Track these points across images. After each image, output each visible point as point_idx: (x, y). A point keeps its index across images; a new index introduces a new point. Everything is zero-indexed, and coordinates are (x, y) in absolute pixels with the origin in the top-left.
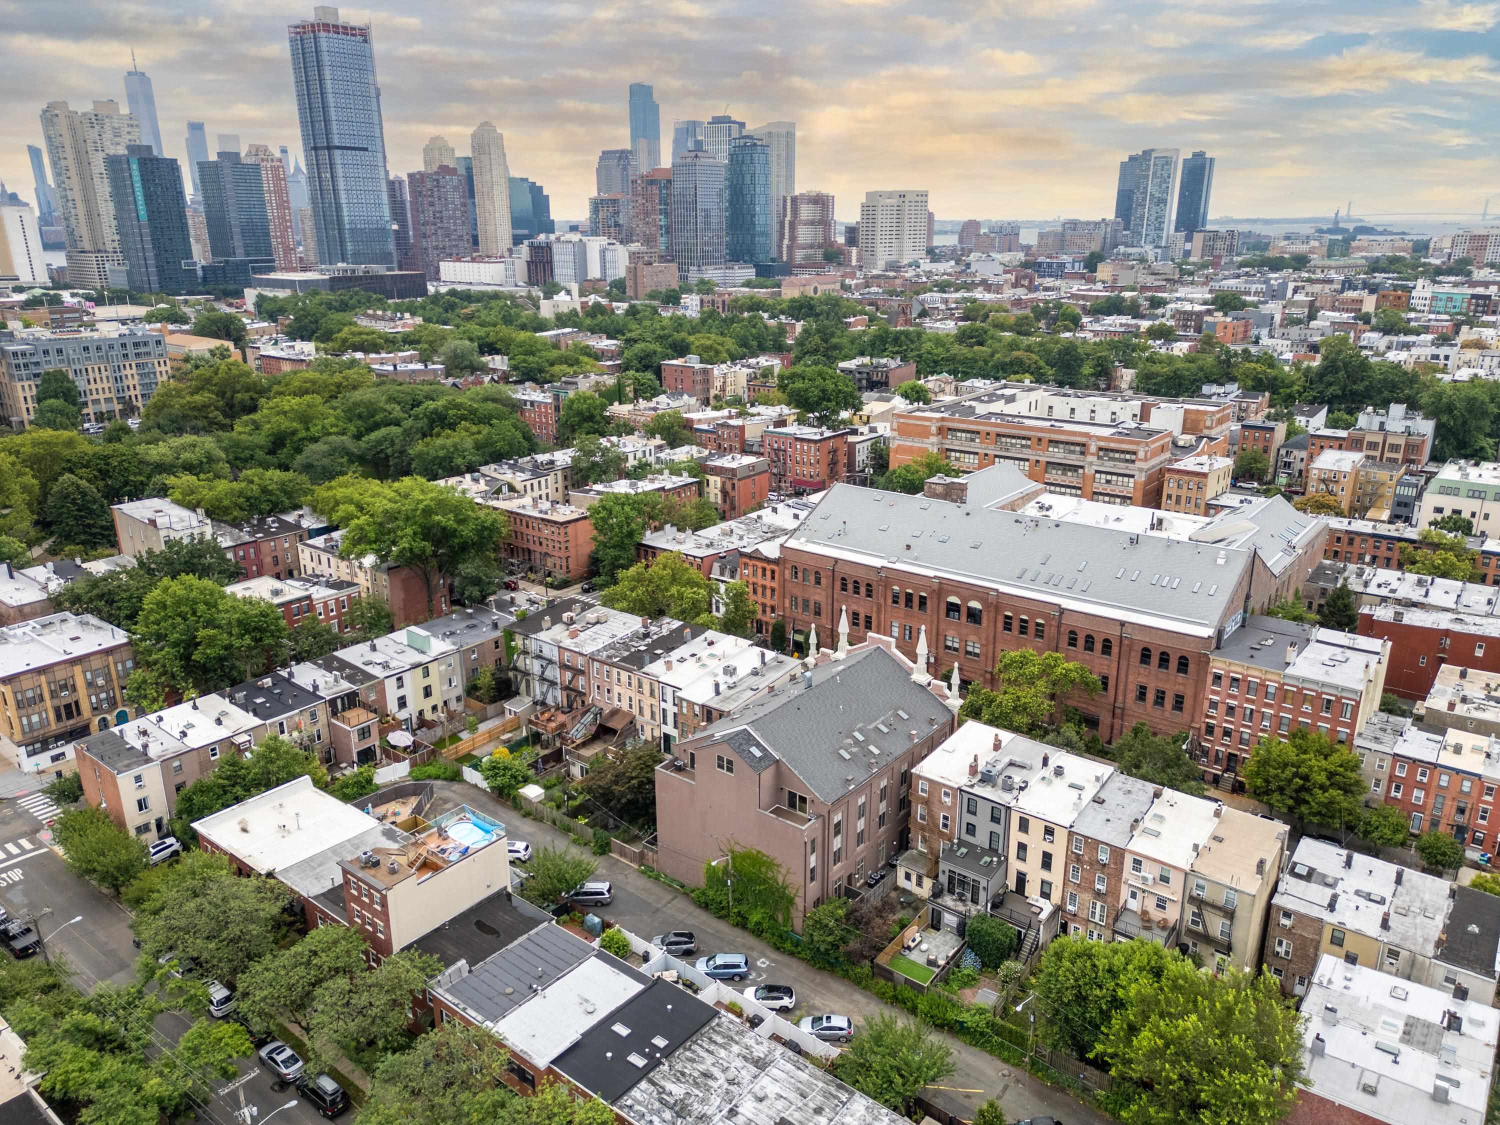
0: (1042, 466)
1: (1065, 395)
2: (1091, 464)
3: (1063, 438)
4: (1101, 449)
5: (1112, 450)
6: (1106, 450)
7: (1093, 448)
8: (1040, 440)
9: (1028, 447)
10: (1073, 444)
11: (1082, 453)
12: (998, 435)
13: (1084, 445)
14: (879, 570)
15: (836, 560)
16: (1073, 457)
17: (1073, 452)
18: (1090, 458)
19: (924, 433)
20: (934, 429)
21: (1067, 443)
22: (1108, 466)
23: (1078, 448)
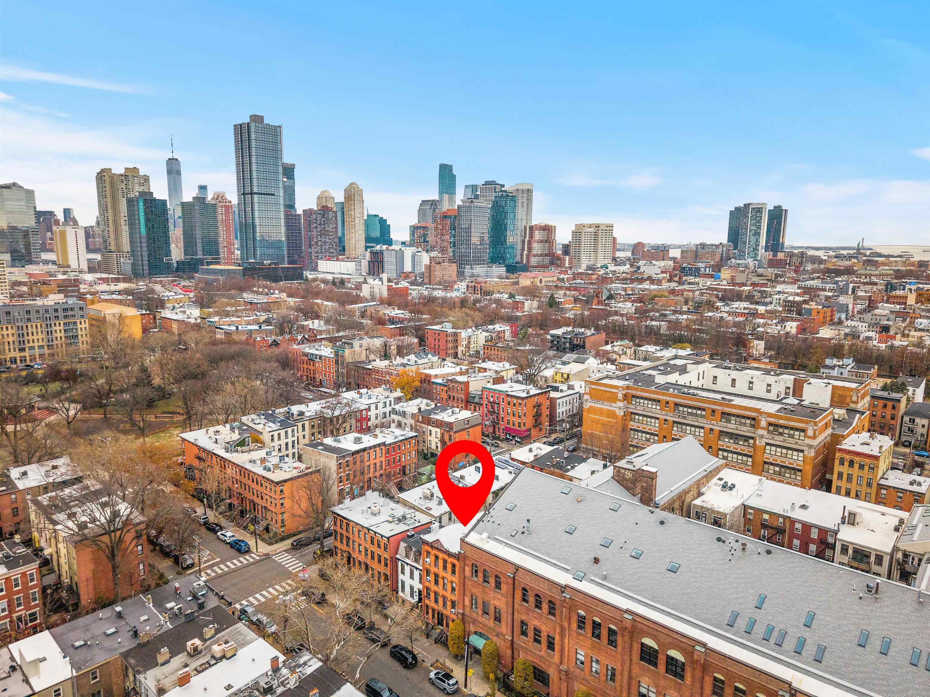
0: (716, 434)
1: (726, 368)
2: (762, 437)
3: (734, 411)
4: (770, 424)
5: (781, 426)
6: (776, 425)
7: (763, 423)
8: (714, 411)
9: (701, 416)
10: (743, 417)
11: (753, 426)
12: (676, 404)
13: (754, 419)
14: (564, 588)
15: (517, 568)
16: (745, 429)
17: (745, 424)
18: (761, 432)
19: (613, 398)
20: (620, 396)
21: (738, 416)
22: (778, 440)
23: (748, 421)
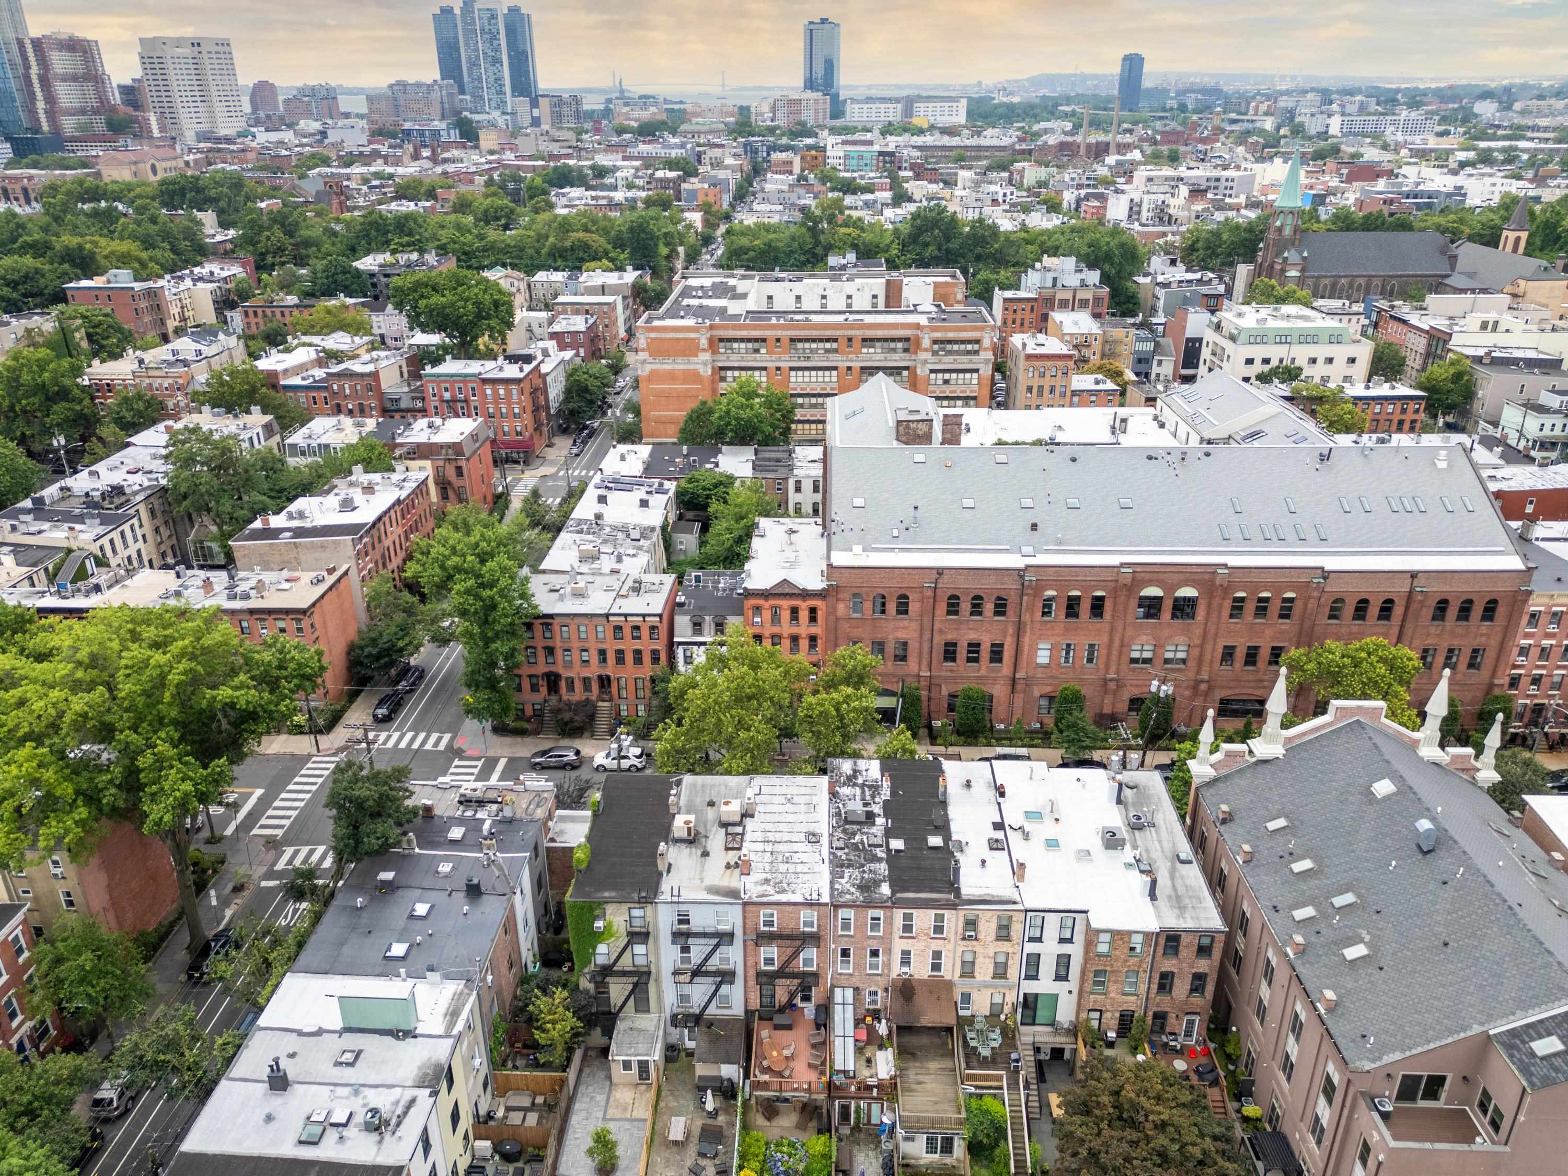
0: (856, 372)
2: (925, 362)
3: (880, 333)
4: (935, 342)
5: (950, 342)
6: (942, 342)
7: (926, 343)
8: (850, 340)
9: (836, 351)
10: (893, 340)
11: (906, 350)
12: (792, 340)
13: (907, 340)
14: (1020, 573)
15: (940, 571)
16: (896, 356)
17: (894, 350)
18: (923, 356)
19: (691, 348)
20: (704, 343)
21: (886, 340)
22: (948, 362)
23: (900, 345)
